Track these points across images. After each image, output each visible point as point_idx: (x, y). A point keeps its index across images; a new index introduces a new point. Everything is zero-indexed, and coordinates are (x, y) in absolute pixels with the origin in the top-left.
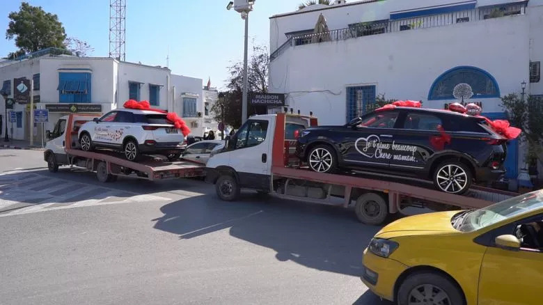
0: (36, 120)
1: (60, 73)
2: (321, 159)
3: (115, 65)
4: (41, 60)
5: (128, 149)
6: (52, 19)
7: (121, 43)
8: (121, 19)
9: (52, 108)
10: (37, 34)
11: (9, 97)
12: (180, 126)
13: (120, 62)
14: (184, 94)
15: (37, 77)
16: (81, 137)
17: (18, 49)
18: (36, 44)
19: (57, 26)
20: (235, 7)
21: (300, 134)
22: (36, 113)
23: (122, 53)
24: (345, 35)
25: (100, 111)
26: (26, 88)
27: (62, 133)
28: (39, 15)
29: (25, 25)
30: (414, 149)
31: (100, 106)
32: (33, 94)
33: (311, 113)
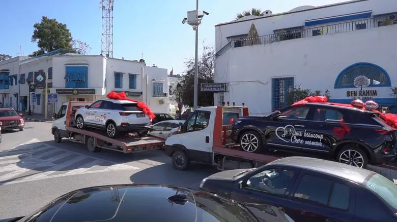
0: (49, 101)
1: (67, 67)
2: (250, 142)
3: (105, 61)
4: (53, 58)
5: (109, 129)
6: (63, 27)
7: (110, 43)
8: (110, 26)
9: (60, 92)
10: (52, 38)
11: (32, 84)
12: (147, 112)
13: (109, 58)
14: (154, 80)
15: (50, 70)
16: (77, 119)
17: (39, 49)
18: (51, 44)
19: (66, 32)
20: (188, 21)
21: (234, 122)
22: (49, 96)
23: (110, 50)
24: (270, 40)
25: (94, 93)
26: (42, 78)
27: (64, 115)
28: (54, 25)
29: (45, 32)
30: (321, 137)
31: (94, 90)
32: (47, 81)
33: (243, 104)
